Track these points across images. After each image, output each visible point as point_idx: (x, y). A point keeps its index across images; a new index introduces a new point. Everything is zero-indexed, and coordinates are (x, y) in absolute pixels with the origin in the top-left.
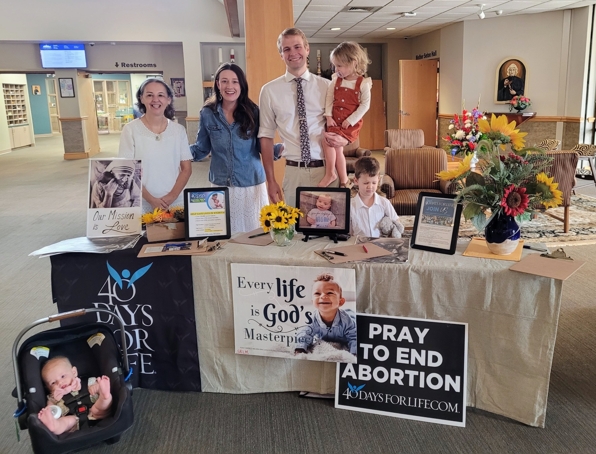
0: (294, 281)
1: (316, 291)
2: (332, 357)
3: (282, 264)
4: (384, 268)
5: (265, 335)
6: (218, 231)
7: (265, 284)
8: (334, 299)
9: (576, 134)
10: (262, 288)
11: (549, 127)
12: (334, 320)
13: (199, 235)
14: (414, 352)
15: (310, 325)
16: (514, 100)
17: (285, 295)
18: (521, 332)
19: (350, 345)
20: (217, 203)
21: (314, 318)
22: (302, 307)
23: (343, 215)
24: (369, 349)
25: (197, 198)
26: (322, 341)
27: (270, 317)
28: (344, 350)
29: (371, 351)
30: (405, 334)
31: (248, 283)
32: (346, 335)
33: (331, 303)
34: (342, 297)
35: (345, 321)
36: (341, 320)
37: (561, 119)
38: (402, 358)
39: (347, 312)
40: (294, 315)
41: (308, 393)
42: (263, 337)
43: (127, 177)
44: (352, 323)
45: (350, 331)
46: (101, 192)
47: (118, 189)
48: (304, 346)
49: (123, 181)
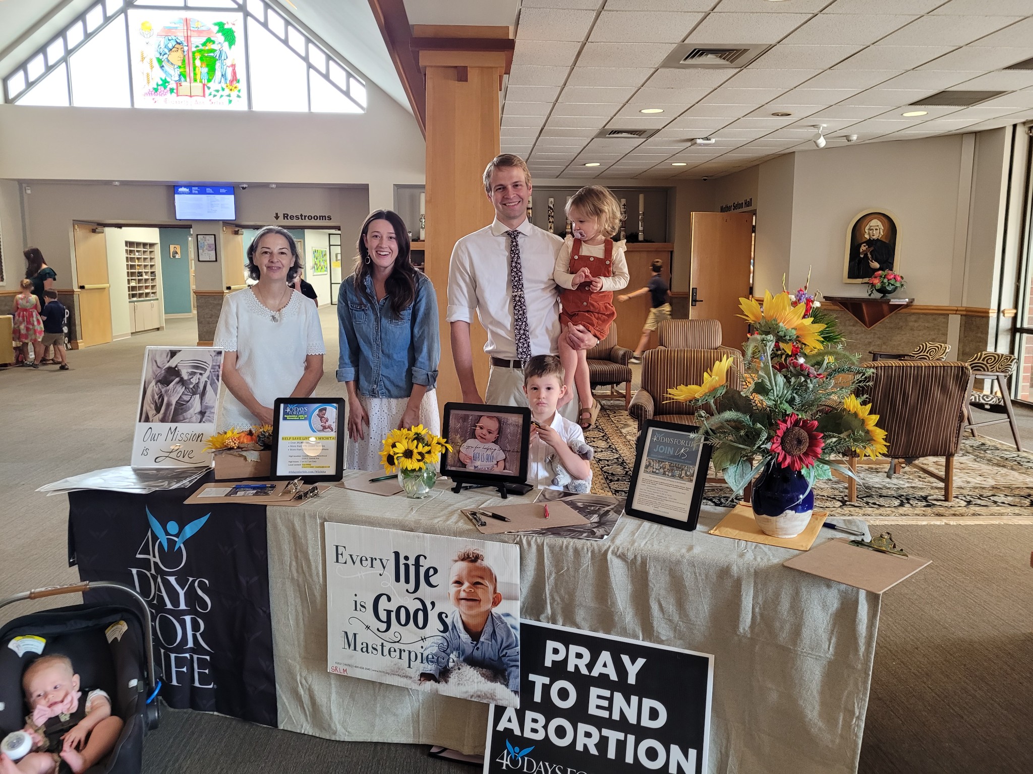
0: (422, 558)
1: (455, 578)
2: (479, 693)
3: (404, 528)
4: (567, 547)
5: (374, 646)
6: (323, 467)
7: (376, 559)
8: (483, 594)
9: (982, 336)
10: (372, 567)
11: (936, 322)
12: (484, 630)
13: (293, 472)
14: (618, 697)
15: (444, 635)
16: (876, 277)
17: (407, 581)
18: (804, 680)
19: (509, 674)
20: (325, 423)
21: (451, 623)
22: (433, 604)
23: (517, 452)
24: (544, 685)
25: (294, 413)
26: (463, 664)
27: (383, 615)
28: (499, 683)
29: (546, 689)
30: (605, 665)
31: (351, 556)
32: (503, 658)
33: (480, 601)
34: (498, 591)
35: (500, 633)
36: (494, 632)
37: (957, 311)
38: (598, 707)
39: (504, 619)
40: (421, 614)
41: (445, 749)
42: (370, 649)
43: (198, 376)
44: (512, 637)
45: (509, 652)
46: (159, 398)
47: (183, 393)
48: (435, 670)
49: (192, 383)
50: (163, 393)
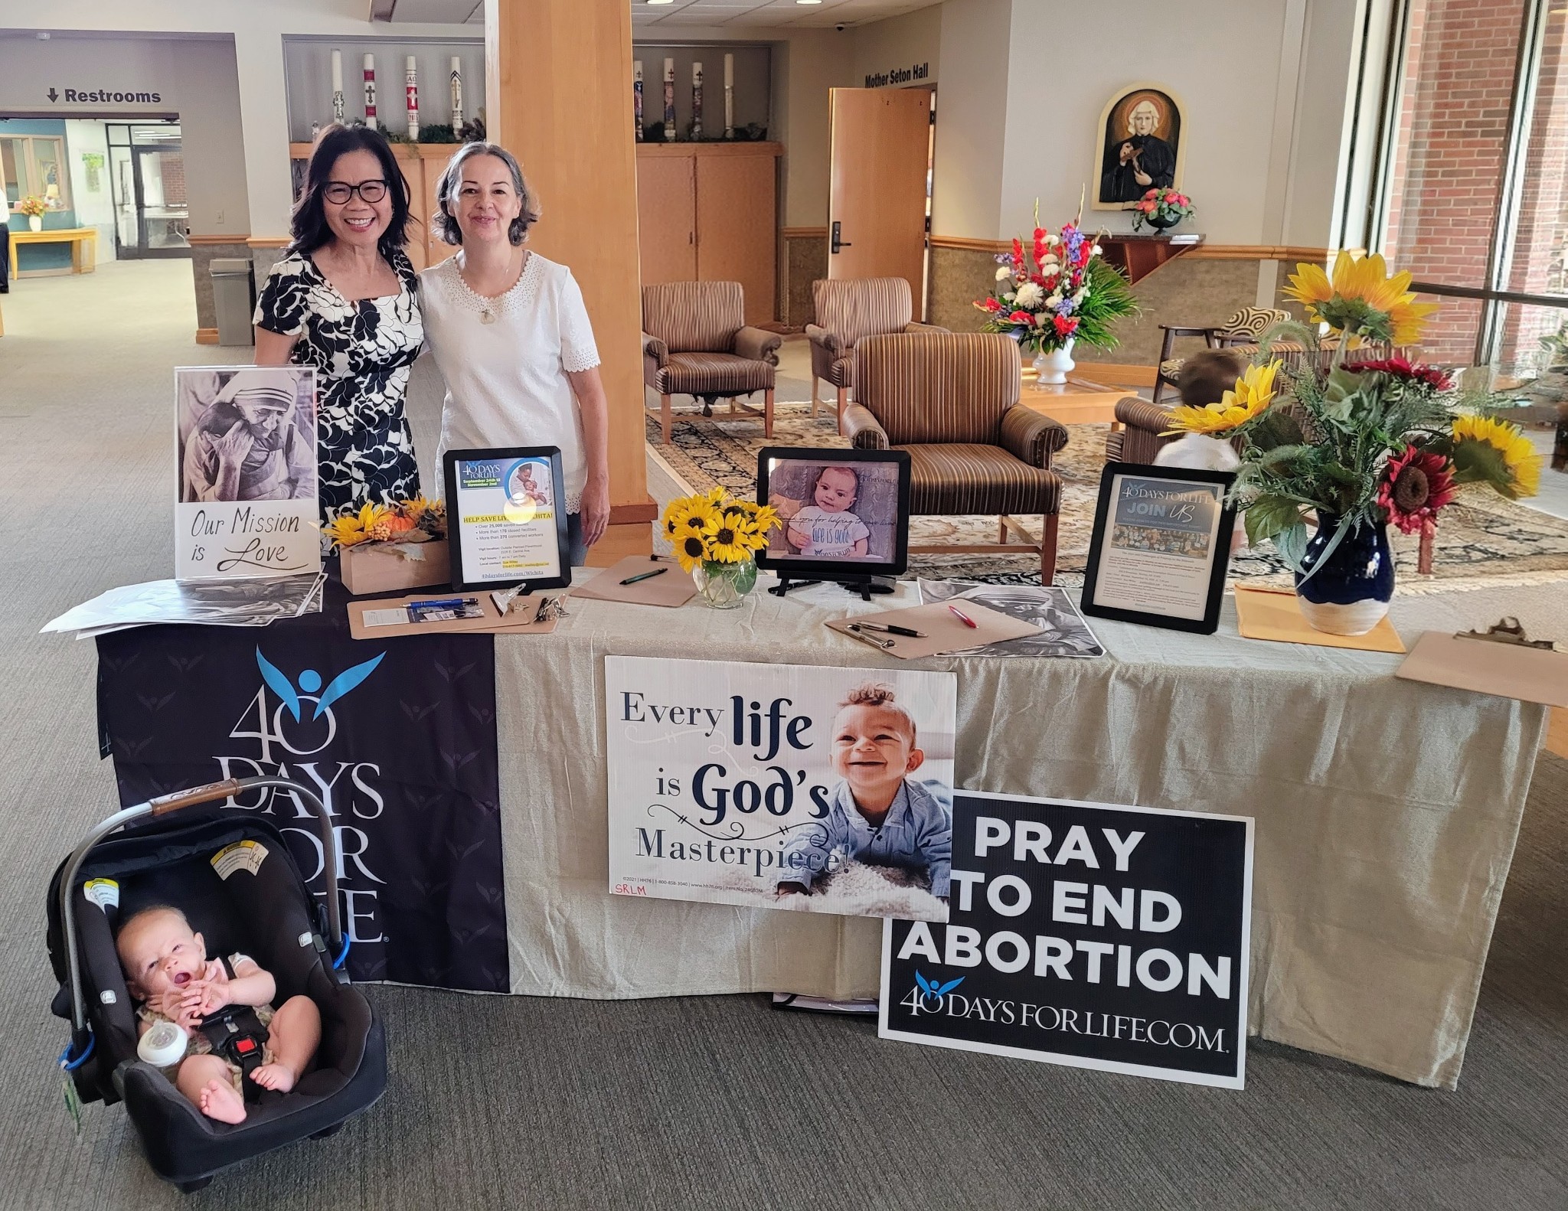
0: (783, 704)
1: (842, 732)
2: (881, 905)
3: (751, 658)
4: (1040, 672)
5: (695, 847)
6: (540, 565)
7: (699, 710)
8: (895, 754)
10: (692, 722)
11: (1239, 272)
12: (891, 808)
13: (494, 575)
14: (1101, 892)
15: (821, 821)
17: (756, 741)
18: (1410, 843)
19: (933, 874)
20: (533, 490)
21: (834, 803)
22: (802, 775)
23: (890, 524)
24: (975, 884)
25: (480, 476)
26: (853, 864)
27: (711, 799)
28: (915, 887)
29: (980, 890)
30: (1077, 846)
31: (653, 708)
32: (923, 849)
33: (885, 764)
34: (918, 747)
35: (920, 812)
36: (909, 809)
37: (1268, 253)
38: (1068, 909)
39: (928, 789)
40: (779, 793)
41: (794, 997)
42: (687, 852)
43: (276, 416)
44: (940, 815)
45: (934, 839)
46: (210, 458)
47: (253, 448)
48: (804, 877)
49: (265, 430)
50: (216, 447)
